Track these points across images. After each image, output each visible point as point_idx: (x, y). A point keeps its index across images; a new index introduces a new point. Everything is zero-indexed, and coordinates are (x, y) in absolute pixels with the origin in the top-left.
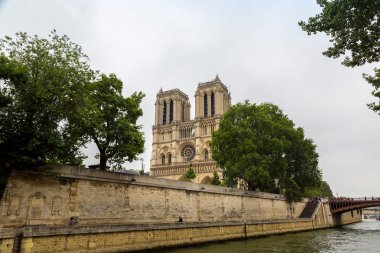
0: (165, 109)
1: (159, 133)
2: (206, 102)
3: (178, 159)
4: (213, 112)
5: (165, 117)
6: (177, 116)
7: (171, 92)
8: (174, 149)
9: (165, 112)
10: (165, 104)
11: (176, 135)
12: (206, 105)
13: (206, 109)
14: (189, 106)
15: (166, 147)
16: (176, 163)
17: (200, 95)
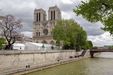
0: (37, 16)
1: (35, 25)
2: (52, 14)
3: (42, 34)
4: (54, 18)
5: (37, 19)
6: (42, 19)
7: (40, 10)
8: (41, 31)
9: (37, 17)
10: (37, 14)
11: (41, 26)
12: (52, 16)
13: (52, 17)
14: (46, 15)
15: (38, 30)
16: (41, 36)
17: (50, 12)
